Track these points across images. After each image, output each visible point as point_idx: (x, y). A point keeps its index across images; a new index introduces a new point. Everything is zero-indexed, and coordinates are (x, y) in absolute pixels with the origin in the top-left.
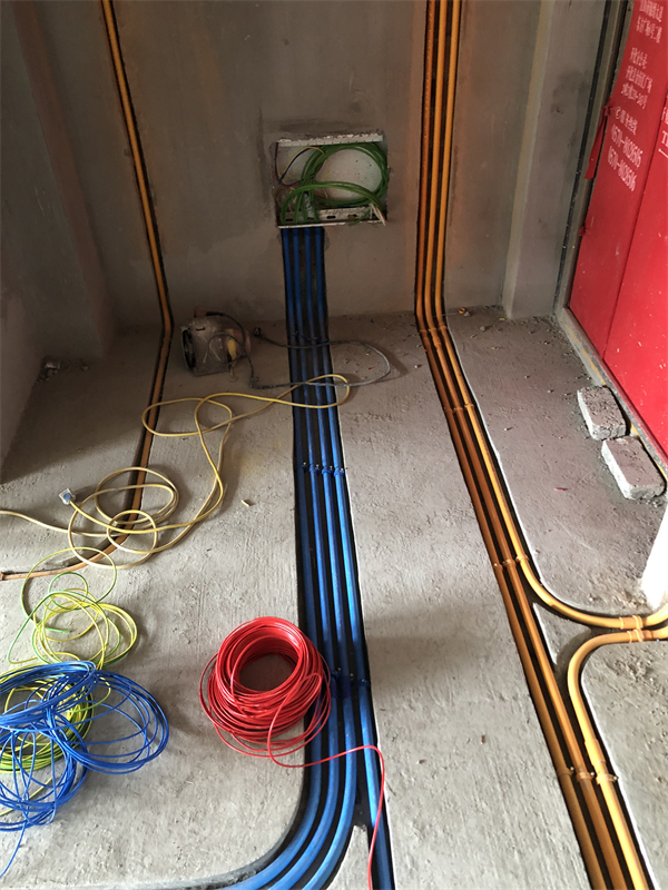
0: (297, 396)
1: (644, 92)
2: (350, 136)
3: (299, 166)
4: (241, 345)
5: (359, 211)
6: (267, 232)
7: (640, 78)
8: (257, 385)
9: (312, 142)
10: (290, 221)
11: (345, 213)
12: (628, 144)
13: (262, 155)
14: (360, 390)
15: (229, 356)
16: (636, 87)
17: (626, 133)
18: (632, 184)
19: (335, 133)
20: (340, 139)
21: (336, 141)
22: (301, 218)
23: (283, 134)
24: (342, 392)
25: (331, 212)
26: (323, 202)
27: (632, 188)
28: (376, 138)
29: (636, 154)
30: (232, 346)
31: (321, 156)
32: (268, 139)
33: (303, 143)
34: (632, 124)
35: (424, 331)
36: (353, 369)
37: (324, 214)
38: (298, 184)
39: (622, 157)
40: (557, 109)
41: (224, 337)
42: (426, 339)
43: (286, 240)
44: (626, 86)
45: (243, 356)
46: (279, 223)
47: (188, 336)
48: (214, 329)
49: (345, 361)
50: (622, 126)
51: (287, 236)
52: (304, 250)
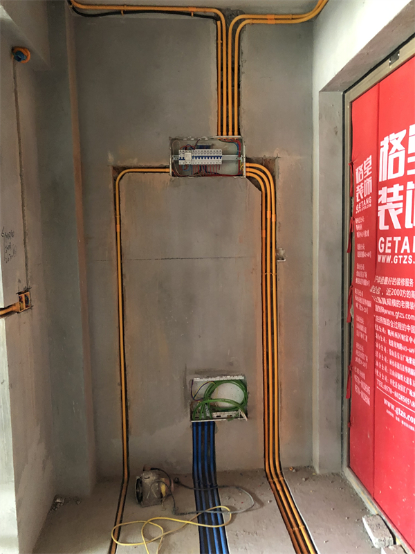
0: (201, 519)
1: (365, 361)
2: (229, 377)
3: (203, 391)
4: (168, 488)
5: (233, 413)
6: (186, 423)
7: (362, 355)
8: (178, 513)
9: (210, 379)
10: (197, 418)
11: (226, 414)
12: (363, 384)
13: (185, 386)
14: (237, 515)
15: (161, 494)
16: (361, 359)
17: (361, 379)
18: (368, 402)
19: (221, 376)
20: (224, 378)
21: (222, 379)
22: (203, 417)
23: (196, 376)
24: (227, 517)
25: (218, 414)
26: (214, 408)
27: (369, 404)
28: (241, 378)
29: (368, 389)
30: (163, 488)
31: (213, 386)
32: (189, 379)
33: (206, 380)
34: (363, 375)
35: (271, 480)
36: (232, 502)
37: (215, 415)
38: (202, 399)
39: (361, 389)
40: (327, 366)
41: (159, 482)
42: (273, 485)
43: (195, 428)
44: (357, 358)
45: (169, 494)
46: (192, 419)
47: (140, 482)
48: (155, 478)
49: (227, 498)
50: (358, 375)
51: (195, 426)
52: (204, 434)
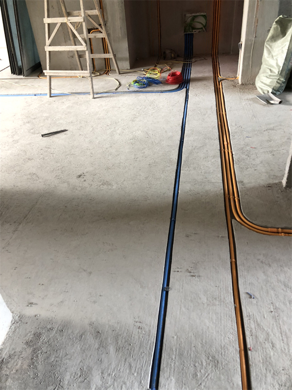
0: (184, 62)
2: (200, 13)
3: (189, 20)
4: (175, 56)
5: (200, 30)
6: (182, 34)
8: (177, 61)
10: (187, 32)
11: (198, 30)
13: (182, 17)
15: (172, 57)
20: (198, 14)
22: (189, 31)
23: (187, 13)
24: (193, 61)
25: (195, 30)
26: (193, 28)
28: (205, 14)
30: (173, 55)
31: (194, 18)
32: (184, 14)
33: (191, 15)
37: (194, 31)
38: (189, 24)
41: (171, 53)
42: (213, 57)
46: (184, 32)
47: (164, 53)
49: (195, 59)
51: (186, 35)
52: (189, 38)
